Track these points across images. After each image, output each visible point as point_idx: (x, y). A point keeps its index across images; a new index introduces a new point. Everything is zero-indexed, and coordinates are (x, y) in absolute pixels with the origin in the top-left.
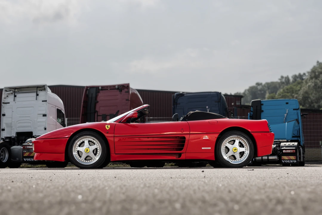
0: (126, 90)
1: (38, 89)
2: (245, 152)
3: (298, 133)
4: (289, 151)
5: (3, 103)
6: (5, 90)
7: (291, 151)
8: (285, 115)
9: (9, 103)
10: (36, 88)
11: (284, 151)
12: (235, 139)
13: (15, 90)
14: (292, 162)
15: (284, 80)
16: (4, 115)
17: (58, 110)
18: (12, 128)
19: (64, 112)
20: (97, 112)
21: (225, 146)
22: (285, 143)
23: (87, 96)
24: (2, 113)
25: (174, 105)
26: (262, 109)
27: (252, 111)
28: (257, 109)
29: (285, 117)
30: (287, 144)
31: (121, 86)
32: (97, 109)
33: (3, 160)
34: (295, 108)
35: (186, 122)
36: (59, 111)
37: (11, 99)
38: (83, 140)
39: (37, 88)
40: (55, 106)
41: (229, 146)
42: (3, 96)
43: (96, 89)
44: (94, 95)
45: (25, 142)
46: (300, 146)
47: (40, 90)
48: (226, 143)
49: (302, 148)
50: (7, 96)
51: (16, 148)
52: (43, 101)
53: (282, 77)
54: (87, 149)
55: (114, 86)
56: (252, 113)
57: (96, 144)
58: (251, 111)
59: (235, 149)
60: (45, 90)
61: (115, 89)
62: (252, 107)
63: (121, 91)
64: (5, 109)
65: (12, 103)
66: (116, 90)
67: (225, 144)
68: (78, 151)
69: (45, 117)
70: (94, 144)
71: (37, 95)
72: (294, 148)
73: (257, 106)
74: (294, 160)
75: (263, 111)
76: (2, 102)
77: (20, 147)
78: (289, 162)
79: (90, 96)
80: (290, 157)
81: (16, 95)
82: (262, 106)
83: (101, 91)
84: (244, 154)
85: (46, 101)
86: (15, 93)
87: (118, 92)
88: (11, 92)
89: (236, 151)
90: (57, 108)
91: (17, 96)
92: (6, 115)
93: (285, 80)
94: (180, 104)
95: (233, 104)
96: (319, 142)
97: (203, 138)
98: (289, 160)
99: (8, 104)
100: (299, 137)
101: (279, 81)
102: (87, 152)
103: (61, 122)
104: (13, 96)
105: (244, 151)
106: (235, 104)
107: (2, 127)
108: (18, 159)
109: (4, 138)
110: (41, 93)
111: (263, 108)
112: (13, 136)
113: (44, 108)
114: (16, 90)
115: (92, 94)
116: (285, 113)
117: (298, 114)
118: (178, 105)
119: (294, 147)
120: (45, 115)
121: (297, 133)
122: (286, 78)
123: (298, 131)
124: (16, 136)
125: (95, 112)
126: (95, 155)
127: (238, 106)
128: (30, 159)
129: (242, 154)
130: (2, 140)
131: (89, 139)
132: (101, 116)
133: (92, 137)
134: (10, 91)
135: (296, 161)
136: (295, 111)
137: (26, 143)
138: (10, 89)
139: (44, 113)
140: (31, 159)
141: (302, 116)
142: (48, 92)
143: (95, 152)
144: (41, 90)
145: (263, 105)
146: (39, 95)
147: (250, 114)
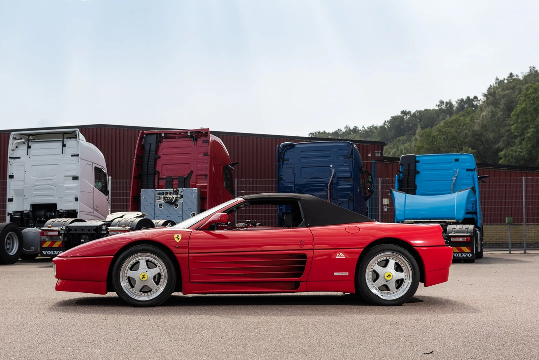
0: (203, 139)
1: (66, 136)
2: (405, 281)
3: (474, 208)
4: (461, 240)
5: (10, 158)
6: (13, 138)
7: (463, 238)
8: (454, 179)
9: (20, 158)
10: (62, 135)
11: (452, 240)
12: (388, 258)
13: (29, 137)
14: (464, 256)
15: (443, 107)
16: (12, 177)
17: (96, 169)
18: (25, 198)
19: (105, 171)
20: (159, 173)
21: (371, 270)
22: (454, 226)
23: (142, 148)
24: (9, 174)
25: (279, 162)
26: (417, 170)
27: (401, 173)
28: (409, 170)
29: (453, 182)
30: (458, 227)
31: (196, 132)
32: (158, 169)
33: (11, 252)
34: (469, 168)
35: (307, 229)
36: (98, 171)
37: (22, 151)
38: (137, 259)
39: (64, 136)
40: (91, 164)
41: (378, 269)
42: (10, 147)
43: (157, 137)
44: (153, 147)
45: (45, 225)
46: (476, 229)
47: (68, 138)
48: (373, 265)
49: (479, 231)
50: (17, 147)
51: (32, 231)
52: (72, 156)
53: (442, 103)
54: (144, 274)
55: (186, 132)
56: (401, 175)
57: (159, 267)
58: (399, 172)
59: (389, 276)
60: (77, 138)
61: (188, 137)
62: (402, 165)
63: (196, 141)
64: (13, 168)
65: (24, 158)
66: (189, 139)
67: (372, 267)
68: (129, 278)
69: (76, 181)
70: (156, 266)
71: (64, 146)
72: (468, 235)
73: (409, 165)
74: (468, 253)
75: (418, 173)
76: (9, 156)
77: (38, 229)
78: (460, 256)
79: (147, 148)
80: (461, 248)
81: (30, 145)
82: (417, 164)
83: (164, 140)
84: (403, 284)
85: (78, 156)
86: (29, 142)
87: (191, 143)
88: (23, 140)
89: (390, 278)
90: (95, 165)
91: (32, 147)
92: (15, 177)
93: (446, 106)
94: (288, 161)
95: (369, 156)
96: (505, 219)
97: (336, 258)
98: (459, 253)
99: (17, 160)
100: (475, 213)
101: (437, 108)
102: (144, 280)
103: (101, 187)
104: (26, 147)
105: (404, 278)
106: (373, 156)
107: (9, 197)
108: (33, 249)
109: (11, 212)
110: (70, 143)
111: (419, 167)
112: (27, 210)
113: (75, 167)
114: (31, 138)
115: (150, 145)
116: (454, 176)
117: (473, 176)
118: (285, 163)
119: (468, 233)
120: (75, 178)
121: (472, 208)
122: (447, 103)
123: (473, 205)
124: (32, 210)
125: (156, 173)
126: (157, 284)
127: (378, 160)
128: (52, 252)
129: (399, 283)
130: (10, 216)
131: (147, 258)
132: (165, 179)
133: (153, 255)
134: (21, 139)
135: (471, 255)
136: (469, 173)
137: (46, 227)
138: (21, 137)
139: (75, 174)
140: (54, 253)
141: (479, 179)
142: (81, 142)
143: (157, 279)
144: (70, 139)
145: (418, 162)
146: (67, 146)
147: (399, 177)
